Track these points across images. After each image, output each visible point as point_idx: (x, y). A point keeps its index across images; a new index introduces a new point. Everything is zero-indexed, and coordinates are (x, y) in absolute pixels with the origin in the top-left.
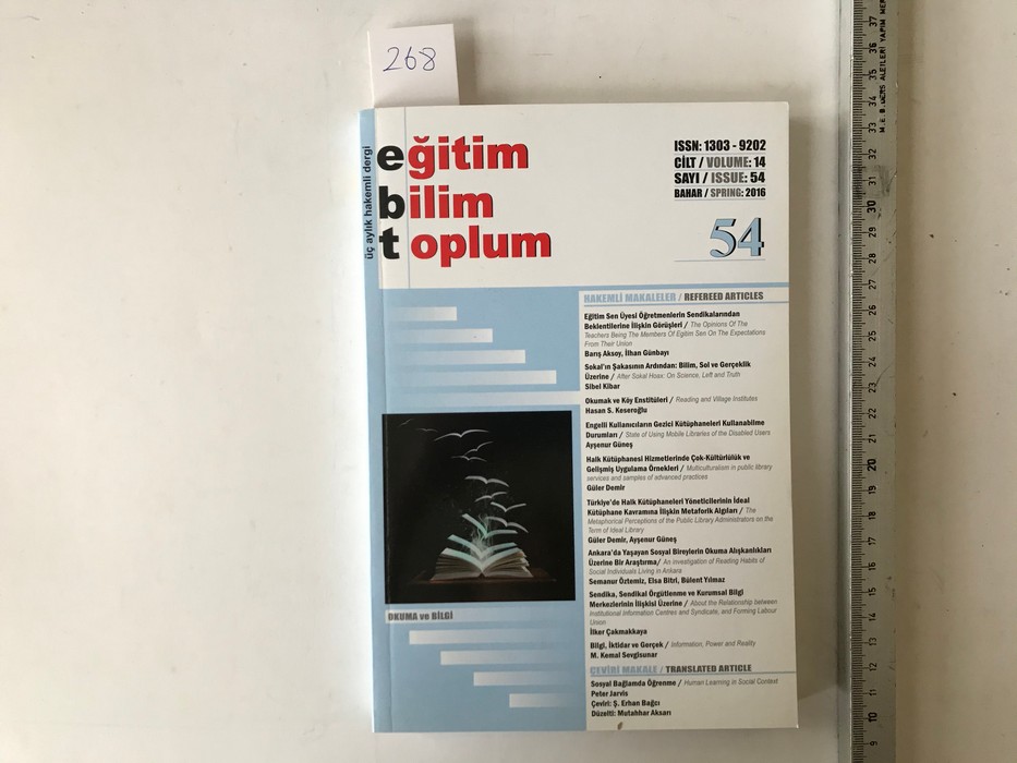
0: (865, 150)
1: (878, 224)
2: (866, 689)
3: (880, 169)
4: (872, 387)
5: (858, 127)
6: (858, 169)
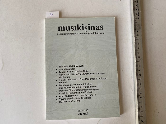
6: (135, 25)
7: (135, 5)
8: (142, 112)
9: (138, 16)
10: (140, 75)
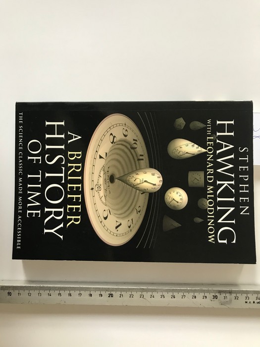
0: (238, 295)
1: (208, 300)
2: (21, 292)
3: (231, 301)
4: (142, 296)
5: (247, 292)
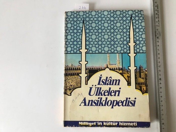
0: (156, 29)
1: (159, 40)
3: (159, 32)
5: (155, 26)
6: (155, 32)
7: (155, 13)
8: (163, 115)
9: (159, 23)
10: (160, 79)
